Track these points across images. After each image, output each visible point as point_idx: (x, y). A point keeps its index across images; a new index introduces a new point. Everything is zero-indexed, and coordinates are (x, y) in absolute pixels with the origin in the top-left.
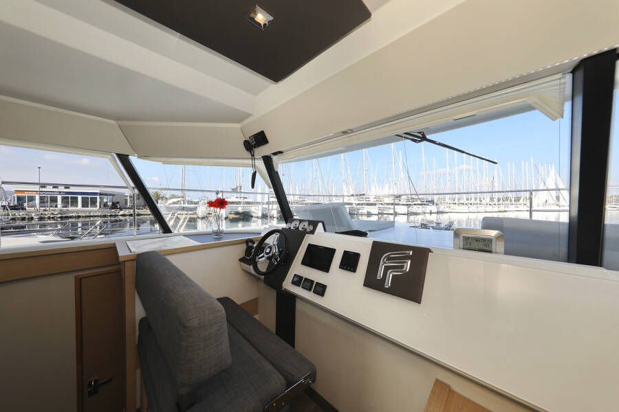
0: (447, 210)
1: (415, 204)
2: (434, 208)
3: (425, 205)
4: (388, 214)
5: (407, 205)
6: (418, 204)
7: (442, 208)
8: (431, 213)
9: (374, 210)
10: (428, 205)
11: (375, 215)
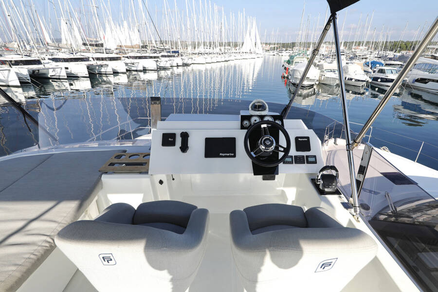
0: (190, 62)
1: (162, 56)
2: (179, 60)
3: (171, 56)
4: (136, 71)
5: (155, 57)
6: (165, 56)
7: (186, 60)
8: (178, 66)
9: (120, 66)
10: (174, 56)
11: (123, 73)
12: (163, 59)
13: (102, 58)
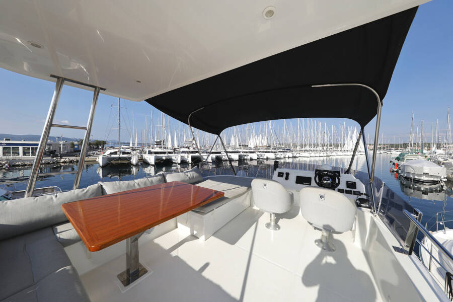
0: (298, 155)
1: (279, 152)
2: (290, 154)
3: (285, 152)
4: (263, 159)
5: (274, 152)
6: (281, 152)
7: (295, 154)
8: (289, 158)
9: (254, 156)
10: (287, 152)
11: (255, 160)
12: (279, 153)
13: (246, 152)
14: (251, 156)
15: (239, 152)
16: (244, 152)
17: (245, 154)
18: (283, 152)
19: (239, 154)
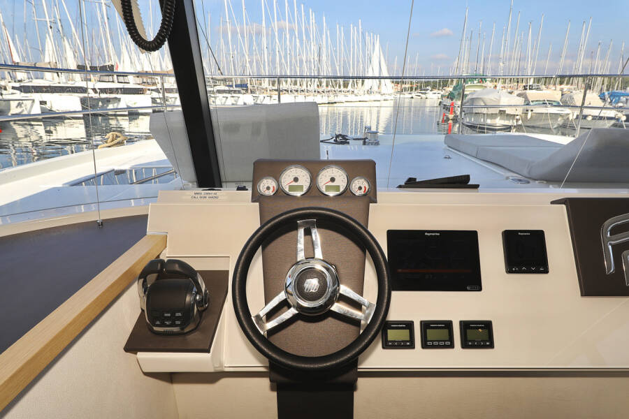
6: (224, 91)
10: (239, 92)
12: (220, 95)
13: (111, 91)
14: (127, 101)
15: (84, 90)
16: (103, 91)
17: (104, 96)
18: (229, 92)
19: (82, 95)
